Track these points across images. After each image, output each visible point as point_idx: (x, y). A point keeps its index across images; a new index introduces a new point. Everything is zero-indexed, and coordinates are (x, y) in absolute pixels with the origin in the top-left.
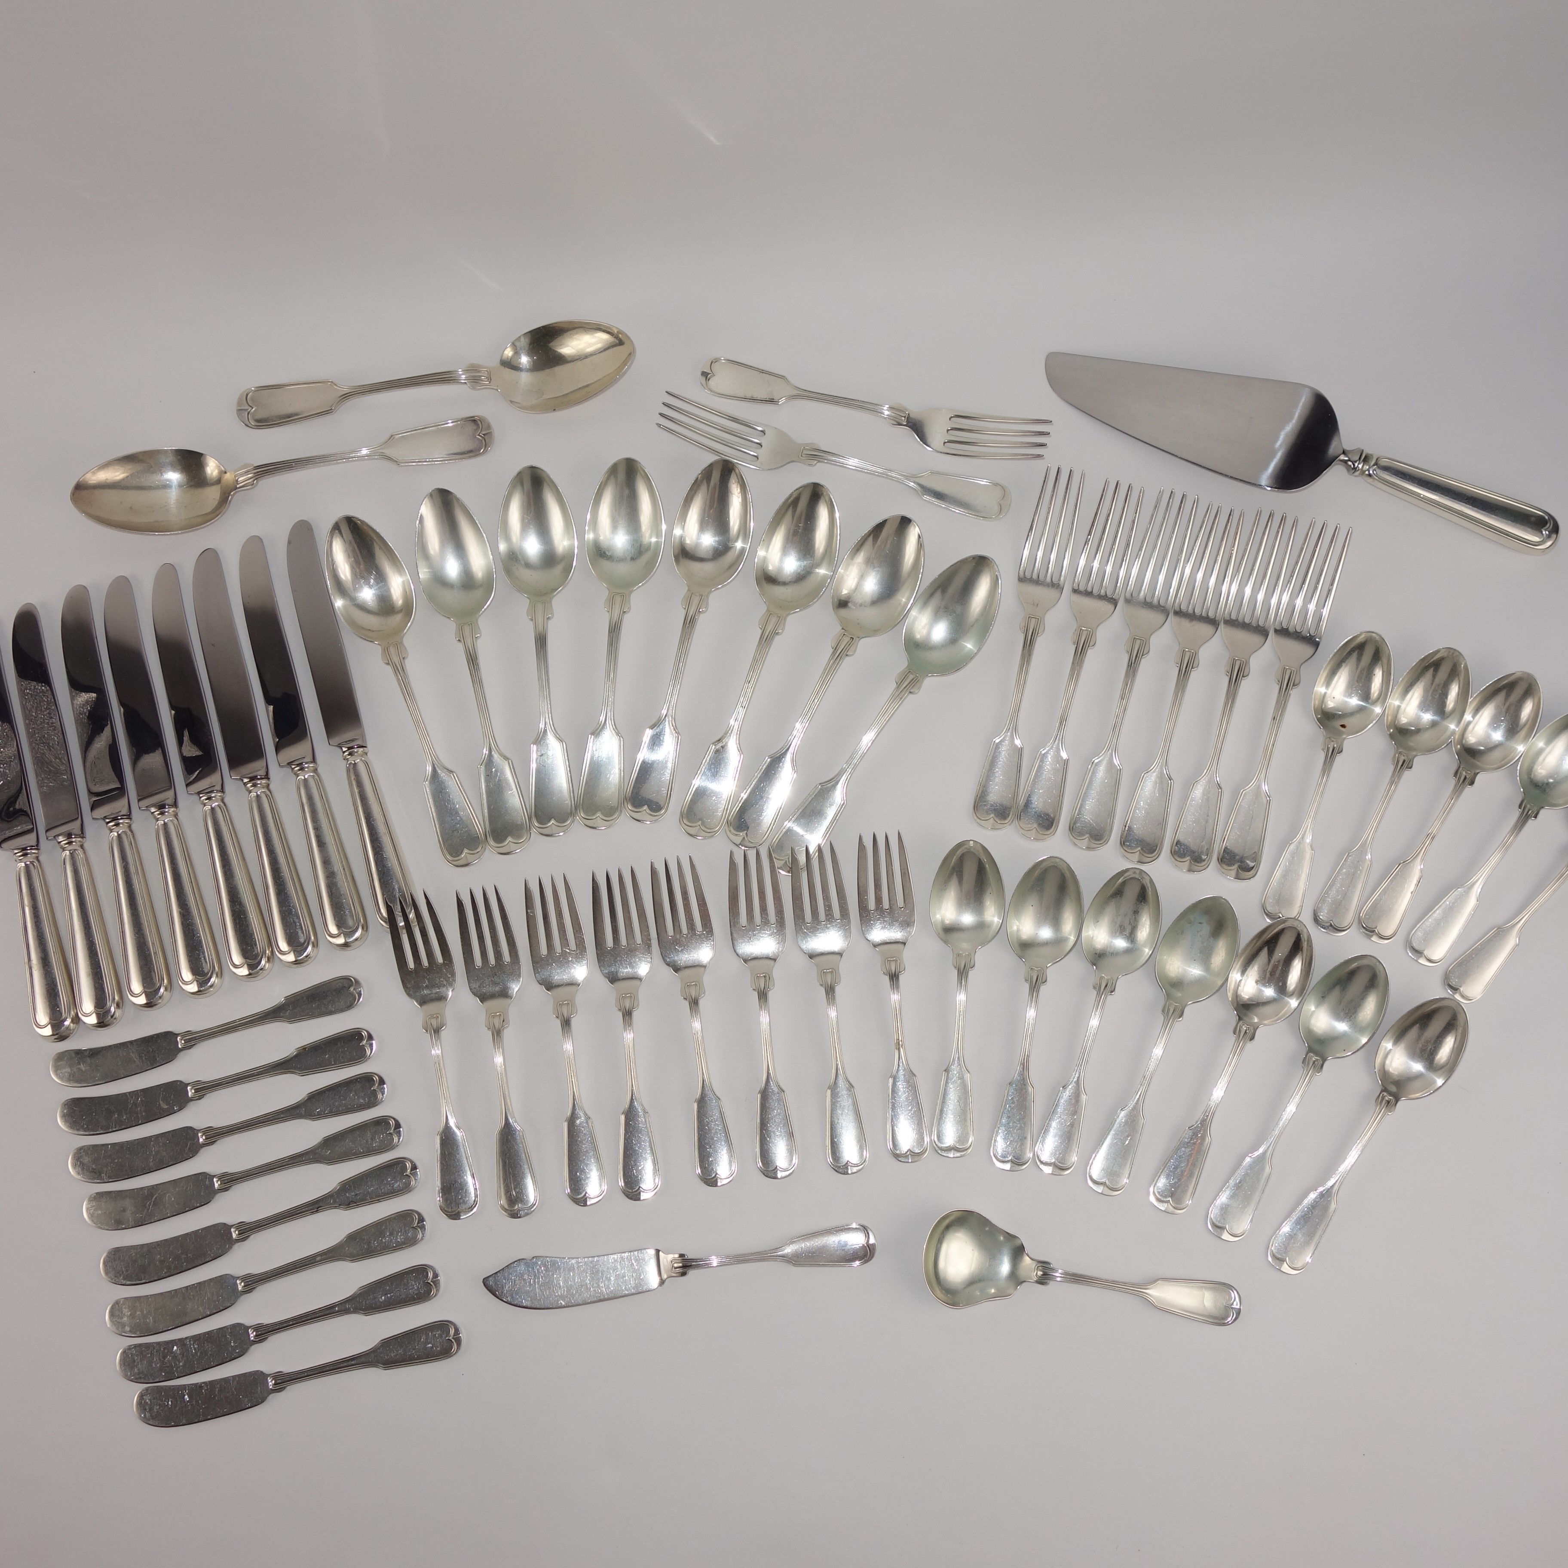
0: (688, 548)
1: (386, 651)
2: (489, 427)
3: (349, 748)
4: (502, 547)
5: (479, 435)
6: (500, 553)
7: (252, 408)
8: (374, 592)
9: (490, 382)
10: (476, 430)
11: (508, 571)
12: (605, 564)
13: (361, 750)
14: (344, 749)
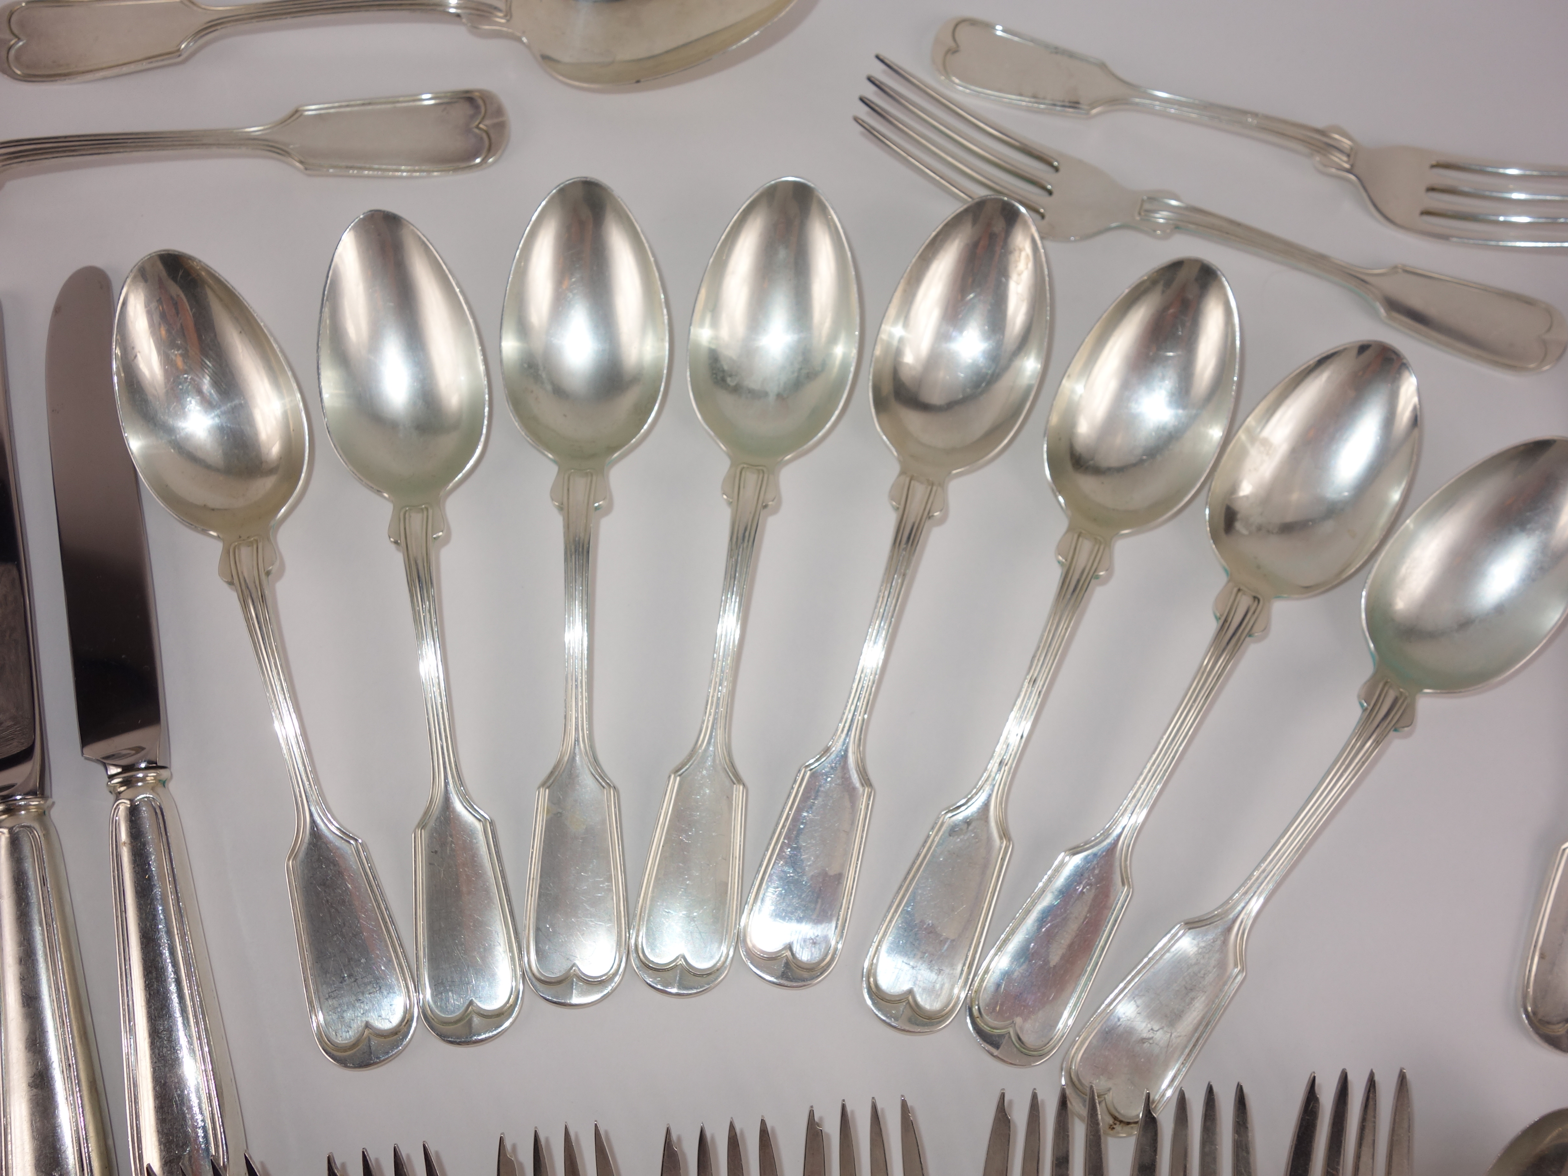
0: (906, 375)
1: (230, 554)
2: (499, 111)
3: (126, 769)
4: (510, 346)
5: (477, 127)
6: (501, 361)
7: (19, 39)
8: (217, 420)
9: (508, 21)
10: (472, 117)
11: (518, 404)
12: (726, 401)
13: (151, 775)
14: (113, 770)
